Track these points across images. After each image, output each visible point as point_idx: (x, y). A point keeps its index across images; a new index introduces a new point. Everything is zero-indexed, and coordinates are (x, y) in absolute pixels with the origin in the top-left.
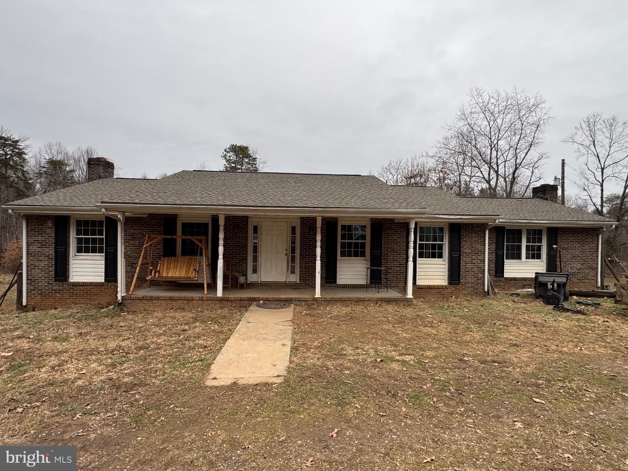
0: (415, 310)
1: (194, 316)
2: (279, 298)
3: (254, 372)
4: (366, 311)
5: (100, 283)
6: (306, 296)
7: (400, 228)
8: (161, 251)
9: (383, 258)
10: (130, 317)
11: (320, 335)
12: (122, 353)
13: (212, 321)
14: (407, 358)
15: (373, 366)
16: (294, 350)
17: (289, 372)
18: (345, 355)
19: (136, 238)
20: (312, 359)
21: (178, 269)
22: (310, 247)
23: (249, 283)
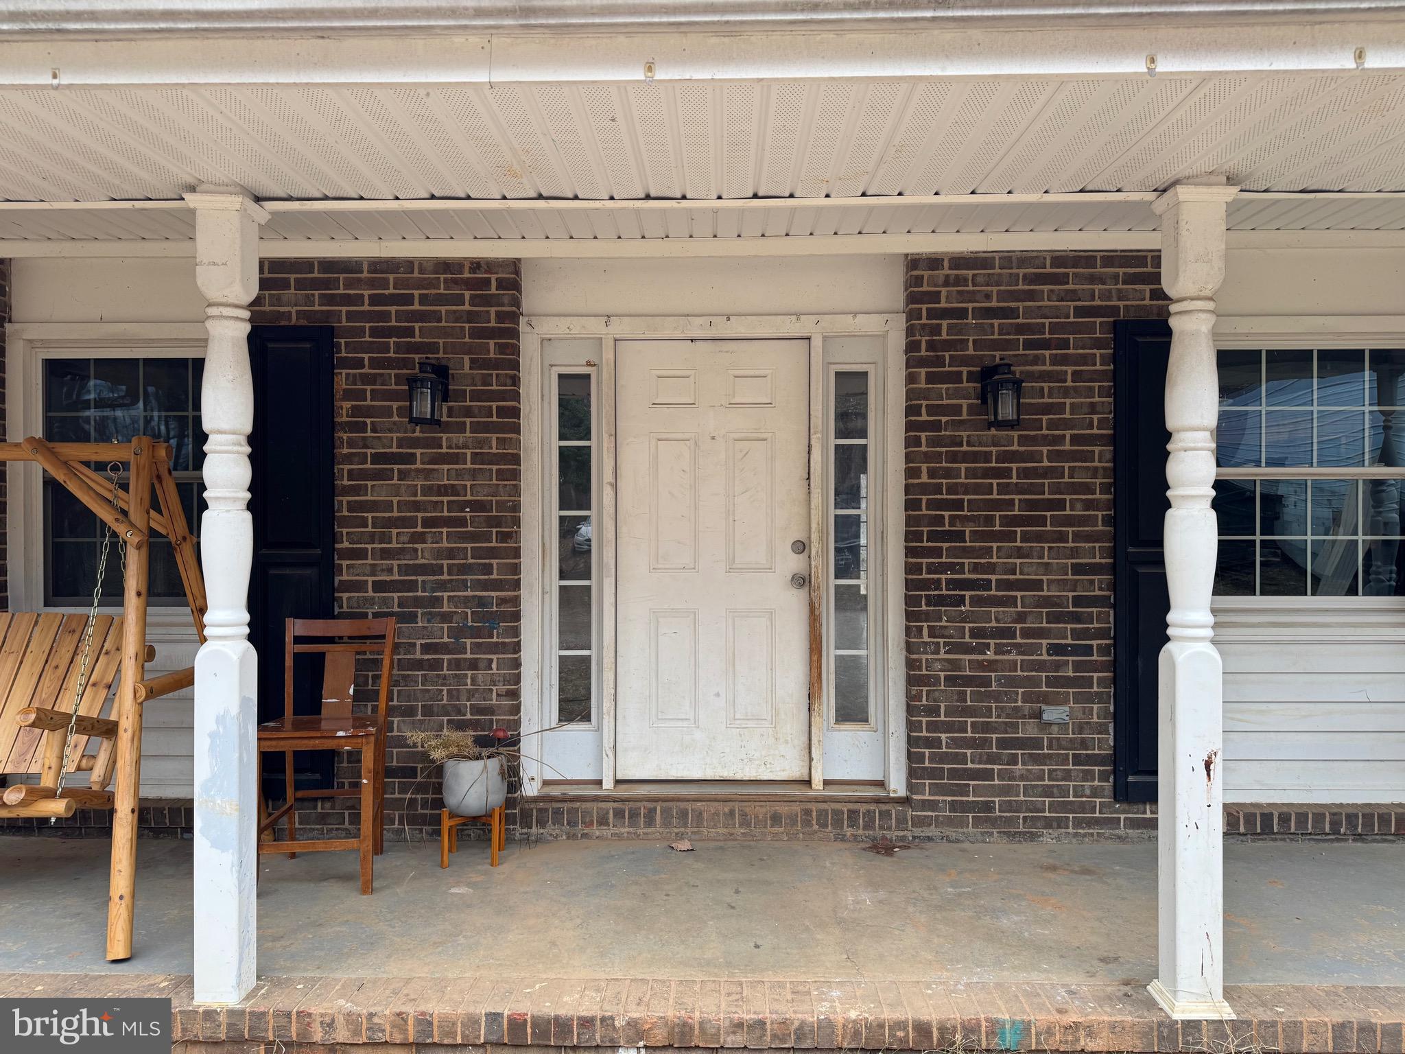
22: (989, 520)
23: (535, 800)
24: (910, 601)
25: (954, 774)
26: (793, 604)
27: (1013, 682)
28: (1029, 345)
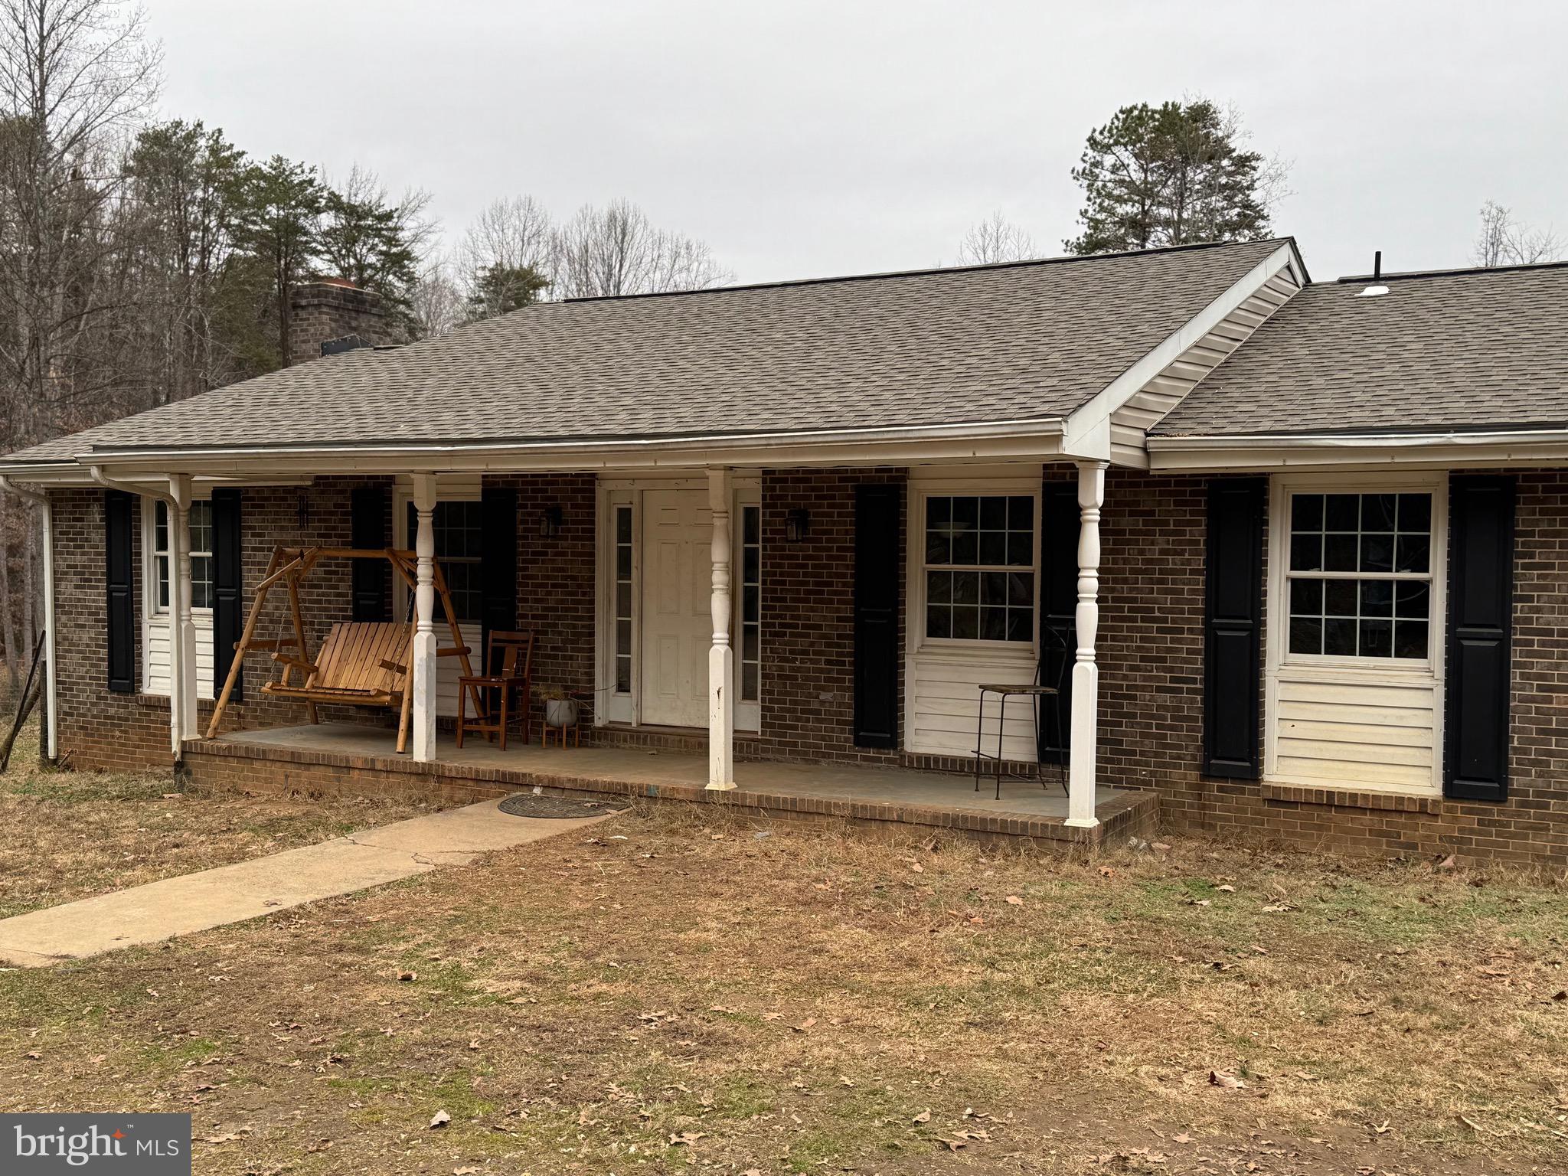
5: (201, 701)
7: (1176, 503)
16: (275, 919)
22: (798, 592)
23: (600, 728)
24: (763, 633)
25: (781, 726)
27: (807, 679)
28: (817, 497)
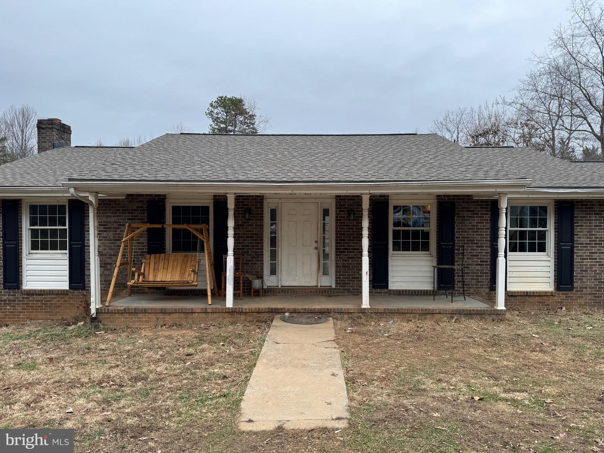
0: (511, 327)
1: (197, 334)
2: (311, 309)
3: (303, 413)
4: (438, 328)
5: (64, 291)
6: (348, 306)
7: (481, 208)
8: (144, 246)
9: (456, 252)
10: (110, 336)
11: (382, 362)
12: (113, 385)
13: (224, 341)
14: (518, 396)
15: (471, 406)
16: (350, 381)
17: (352, 414)
18: (424, 390)
19: (110, 228)
20: (379, 395)
21: (170, 270)
22: (350, 237)
23: (266, 289)
24: (336, 252)
25: (343, 284)
26: (315, 252)
27: (354, 267)
28: (357, 205)
